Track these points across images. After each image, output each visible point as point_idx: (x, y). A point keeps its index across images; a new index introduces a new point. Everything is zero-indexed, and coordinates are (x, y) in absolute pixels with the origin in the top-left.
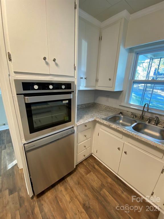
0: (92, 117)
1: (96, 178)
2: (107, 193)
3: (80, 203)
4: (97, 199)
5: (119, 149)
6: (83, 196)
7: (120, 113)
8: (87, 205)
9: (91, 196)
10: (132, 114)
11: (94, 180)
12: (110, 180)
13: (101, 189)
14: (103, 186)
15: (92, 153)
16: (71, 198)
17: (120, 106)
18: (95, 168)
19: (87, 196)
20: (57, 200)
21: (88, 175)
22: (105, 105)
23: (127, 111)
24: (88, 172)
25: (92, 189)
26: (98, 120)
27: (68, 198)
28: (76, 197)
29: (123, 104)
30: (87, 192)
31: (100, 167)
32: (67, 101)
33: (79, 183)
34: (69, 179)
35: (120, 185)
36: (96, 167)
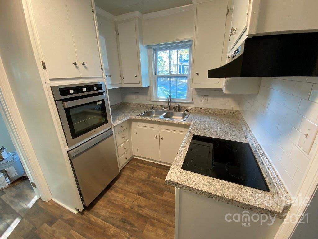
0: (127, 116)
1: (142, 173)
2: (155, 178)
3: (134, 193)
4: (148, 184)
5: (156, 137)
6: (135, 188)
7: (152, 108)
8: (140, 191)
9: (142, 186)
10: (162, 107)
11: (141, 174)
12: (155, 169)
13: (149, 178)
14: (150, 175)
15: (133, 156)
16: (125, 195)
17: (150, 101)
18: (139, 166)
19: (139, 187)
20: (111, 203)
21: (135, 174)
22: (136, 103)
23: (158, 105)
24: (134, 171)
25: (142, 181)
26: (133, 117)
27: (121, 196)
28: (129, 192)
29: (152, 99)
30: (138, 184)
31: (144, 164)
32: (101, 102)
33: (128, 182)
34: (116, 184)
35: (164, 169)
36: (141, 165)
